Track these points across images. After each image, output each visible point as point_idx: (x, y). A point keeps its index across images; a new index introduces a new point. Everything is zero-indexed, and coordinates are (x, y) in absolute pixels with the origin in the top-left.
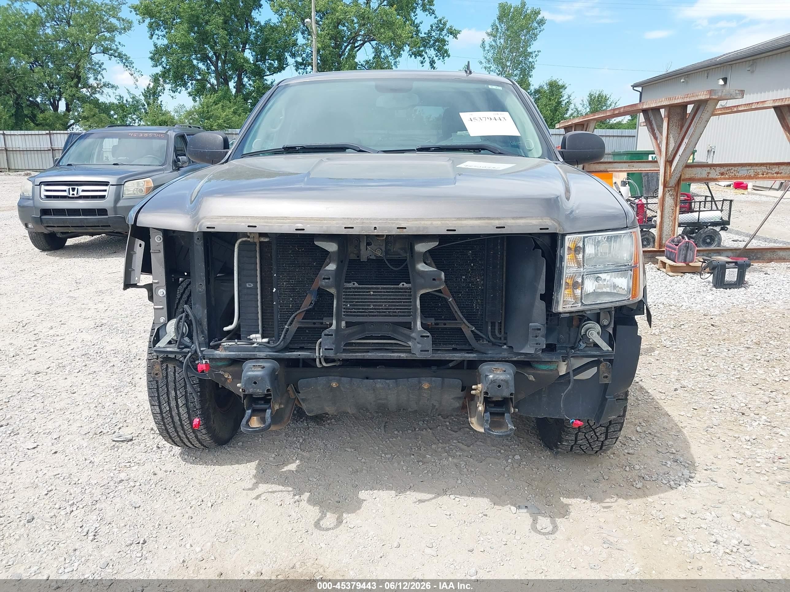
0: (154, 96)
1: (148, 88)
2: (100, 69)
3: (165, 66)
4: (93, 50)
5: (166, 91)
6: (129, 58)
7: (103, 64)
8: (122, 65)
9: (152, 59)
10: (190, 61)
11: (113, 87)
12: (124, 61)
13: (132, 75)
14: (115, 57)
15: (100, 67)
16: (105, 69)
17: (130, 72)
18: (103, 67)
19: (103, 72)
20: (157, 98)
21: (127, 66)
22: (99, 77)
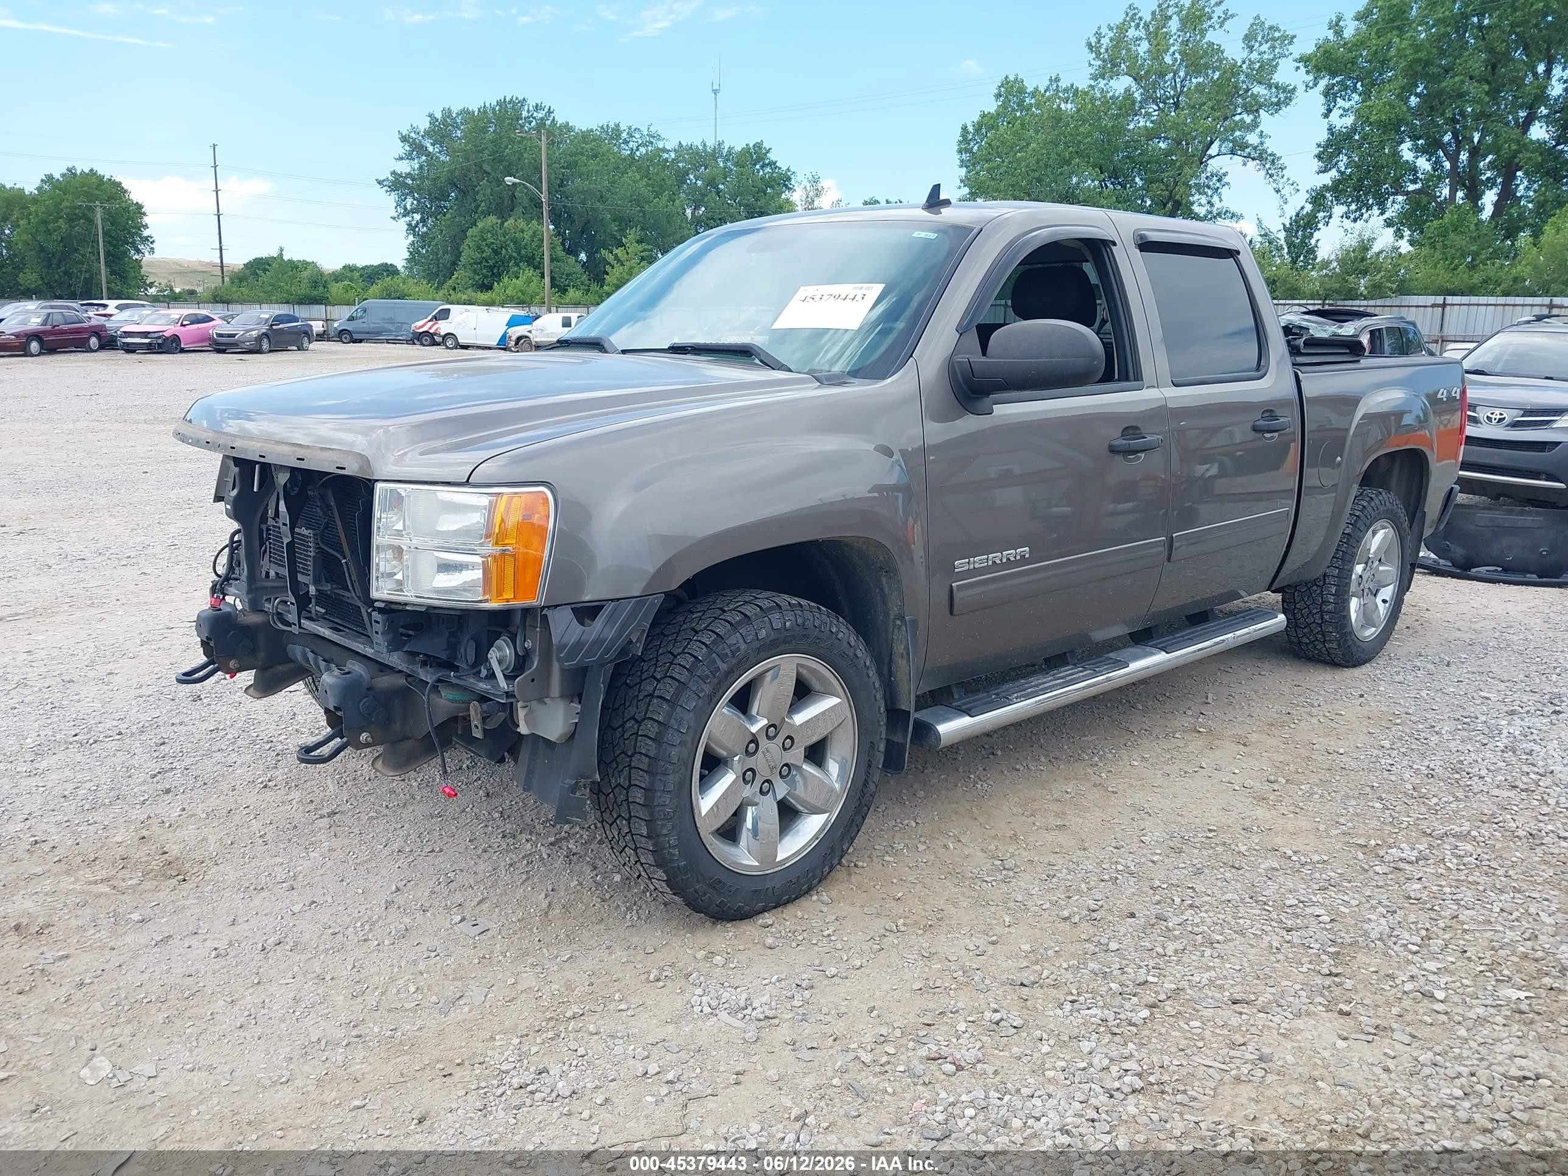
0: (1305, 229)
1: (1297, 215)
2: (1218, 185)
3: (1343, 169)
4: (1213, 150)
5: (1335, 220)
6: (1279, 158)
7: (1225, 174)
8: (1263, 173)
9: (1319, 157)
10: (1396, 154)
11: (1233, 215)
12: (1268, 166)
13: (1278, 191)
14: (1253, 159)
15: (1219, 180)
16: (1228, 184)
17: (1275, 185)
18: (1226, 180)
19: (1224, 191)
20: (1312, 235)
21: (1271, 176)
22: (1215, 199)
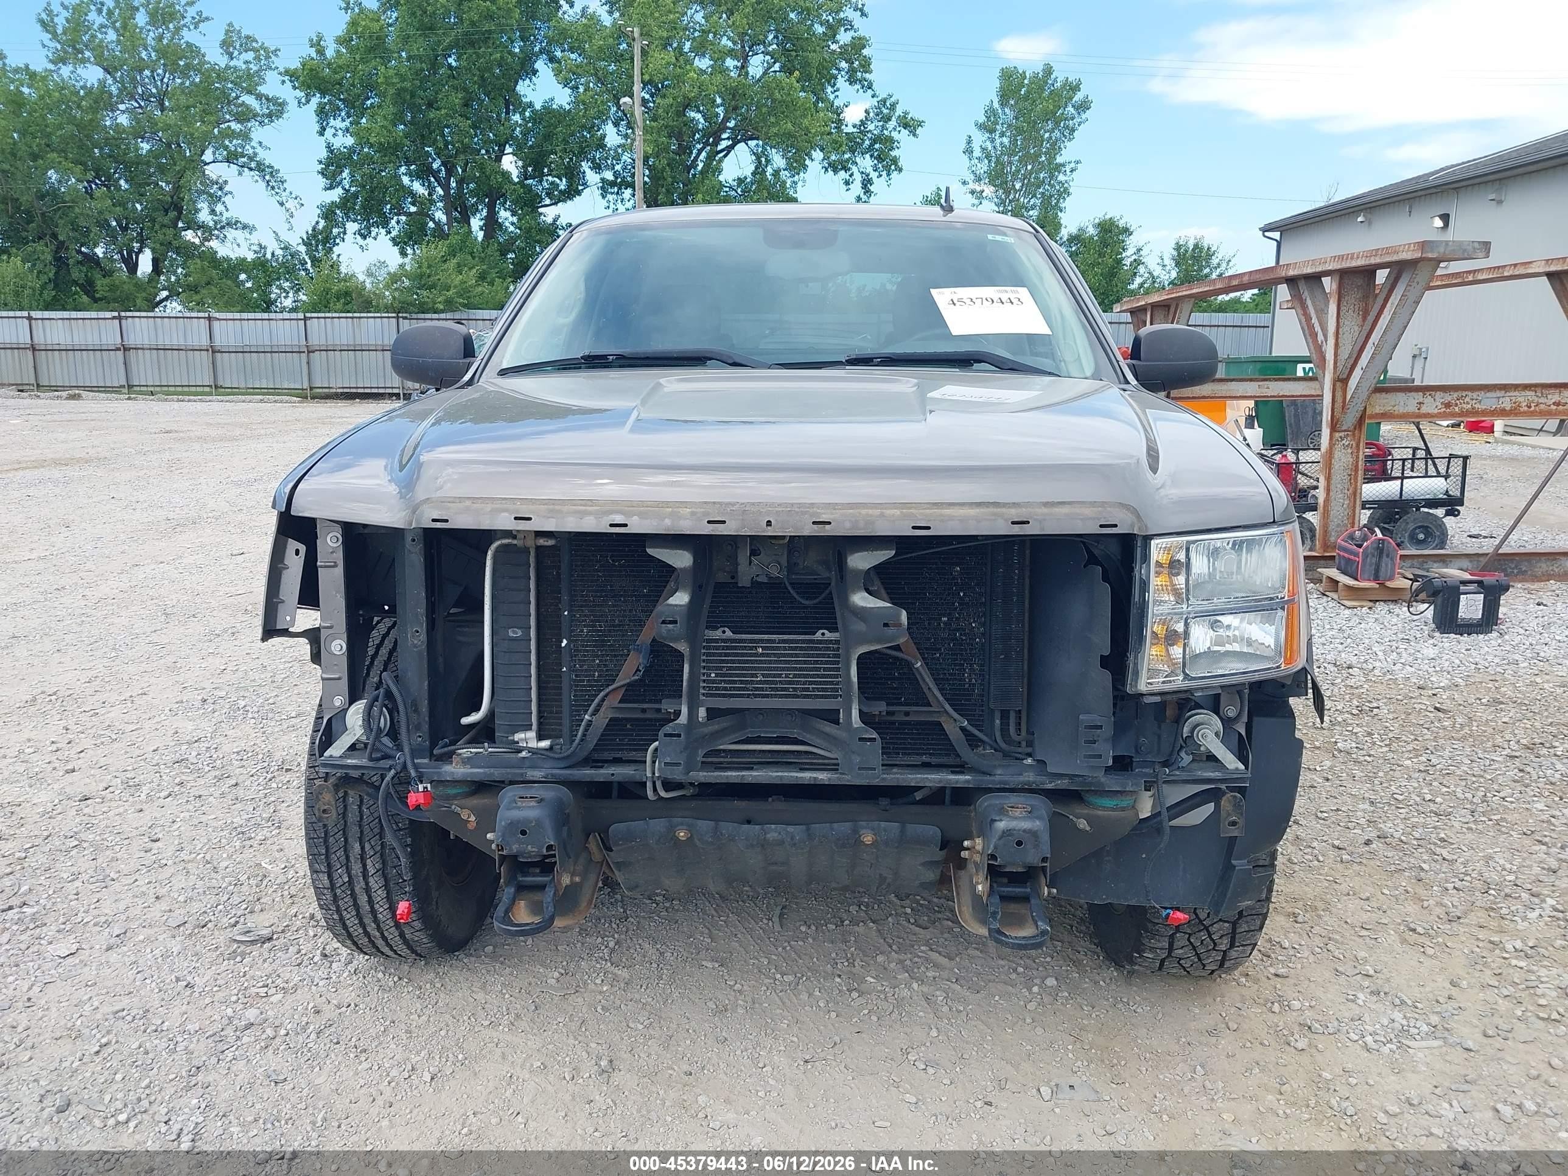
0: (324, 245)
1: (314, 229)
2: (220, 193)
3: (347, 187)
4: (208, 156)
5: (349, 237)
6: (278, 171)
7: (226, 182)
8: (264, 184)
9: (322, 173)
10: (397, 177)
11: (245, 227)
12: (267, 177)
13: (282, 204)
14: (251, 169)
15: (221, 189)
16: (231, 193)
17: (278, 198)
18: (227, 188)
19: (227, 199)
20: (331, 249)
21: (273, 188)
22: (219, 208)
